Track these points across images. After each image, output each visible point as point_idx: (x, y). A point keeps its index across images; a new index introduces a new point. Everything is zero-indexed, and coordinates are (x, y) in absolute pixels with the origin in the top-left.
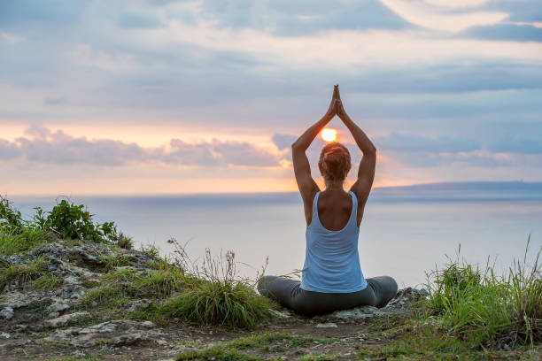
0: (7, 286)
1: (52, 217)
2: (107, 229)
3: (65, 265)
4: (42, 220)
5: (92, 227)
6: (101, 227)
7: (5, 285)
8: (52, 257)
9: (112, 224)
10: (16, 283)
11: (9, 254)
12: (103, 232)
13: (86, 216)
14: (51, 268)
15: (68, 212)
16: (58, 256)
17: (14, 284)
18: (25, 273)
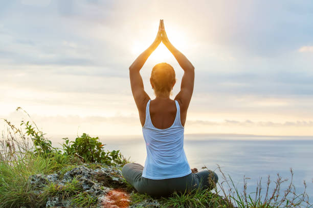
0: (49, 201)
1: (75, 145)
2: (115, 155)
3: (96, 185)
4: (68, 148)
5: (103, 154)
6: (110, 154)
7: (47, 200)
8: (84, 178)
9: (118, 151)
10: (57, 199)
11: (46, 174)
12: (111, 157)
13: (100, 146)
14: (85, 187)
15: (88, 142)
16: (88, 177)
17: (55, 200)
18: (63, 191)
